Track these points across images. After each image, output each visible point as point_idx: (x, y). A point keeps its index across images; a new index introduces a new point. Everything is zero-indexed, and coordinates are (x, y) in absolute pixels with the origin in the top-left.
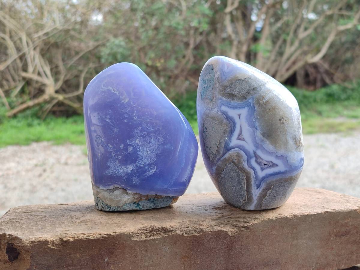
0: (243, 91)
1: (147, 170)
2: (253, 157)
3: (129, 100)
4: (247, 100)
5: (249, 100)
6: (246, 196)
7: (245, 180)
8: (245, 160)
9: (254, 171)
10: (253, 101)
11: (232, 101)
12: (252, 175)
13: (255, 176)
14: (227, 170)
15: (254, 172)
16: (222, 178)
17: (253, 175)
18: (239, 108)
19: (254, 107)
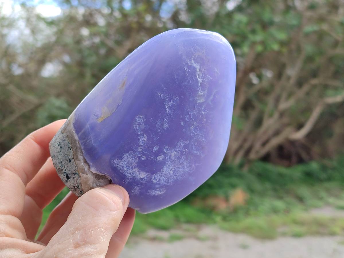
1: (156, 189)
3: (204, 102)
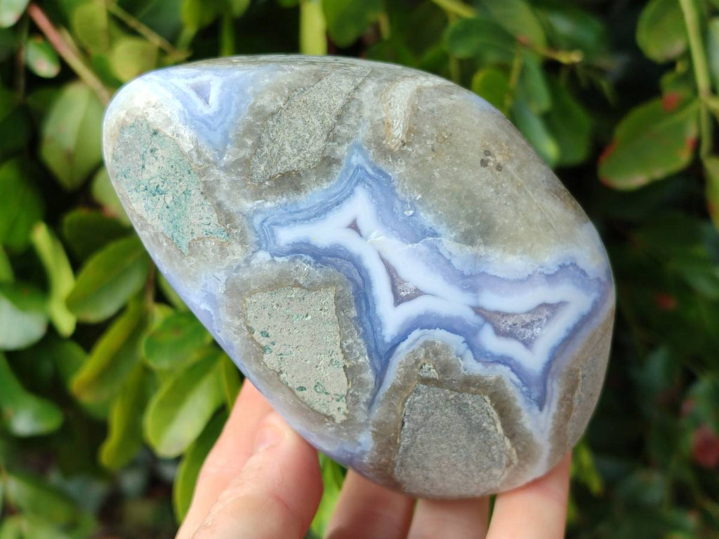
0: (311, 141)
2: (481, 327)
4: (344, 162)
5: (350, 158)
6: (510, 451)
7: (492, 410)
8: (461, 352)
9: (509, 365)
10: (365, 156)
11: (297, 198)
12: (507, 381)
13: (520, 378)
14: (415, 417)
15: (508, 369)
16: (406, 450)
17: (512, 380)
18: (337, 204)
19: (380, 171)
